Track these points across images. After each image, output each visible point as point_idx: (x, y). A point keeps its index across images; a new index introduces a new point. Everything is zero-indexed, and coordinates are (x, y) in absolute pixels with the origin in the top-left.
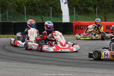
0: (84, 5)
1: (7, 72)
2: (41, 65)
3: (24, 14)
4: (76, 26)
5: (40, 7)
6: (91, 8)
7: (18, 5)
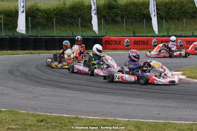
0: (112, 15)
1: (45, 103)
2: (76, 92)
3: (53, 24)
4: (106, 41)
5: (68, 18)
6: (119, 18)
7: (47, 15)
